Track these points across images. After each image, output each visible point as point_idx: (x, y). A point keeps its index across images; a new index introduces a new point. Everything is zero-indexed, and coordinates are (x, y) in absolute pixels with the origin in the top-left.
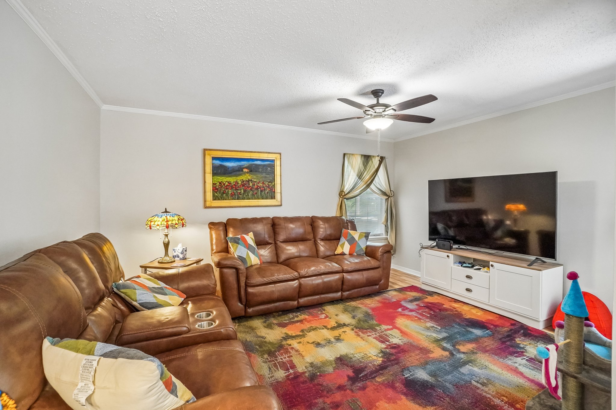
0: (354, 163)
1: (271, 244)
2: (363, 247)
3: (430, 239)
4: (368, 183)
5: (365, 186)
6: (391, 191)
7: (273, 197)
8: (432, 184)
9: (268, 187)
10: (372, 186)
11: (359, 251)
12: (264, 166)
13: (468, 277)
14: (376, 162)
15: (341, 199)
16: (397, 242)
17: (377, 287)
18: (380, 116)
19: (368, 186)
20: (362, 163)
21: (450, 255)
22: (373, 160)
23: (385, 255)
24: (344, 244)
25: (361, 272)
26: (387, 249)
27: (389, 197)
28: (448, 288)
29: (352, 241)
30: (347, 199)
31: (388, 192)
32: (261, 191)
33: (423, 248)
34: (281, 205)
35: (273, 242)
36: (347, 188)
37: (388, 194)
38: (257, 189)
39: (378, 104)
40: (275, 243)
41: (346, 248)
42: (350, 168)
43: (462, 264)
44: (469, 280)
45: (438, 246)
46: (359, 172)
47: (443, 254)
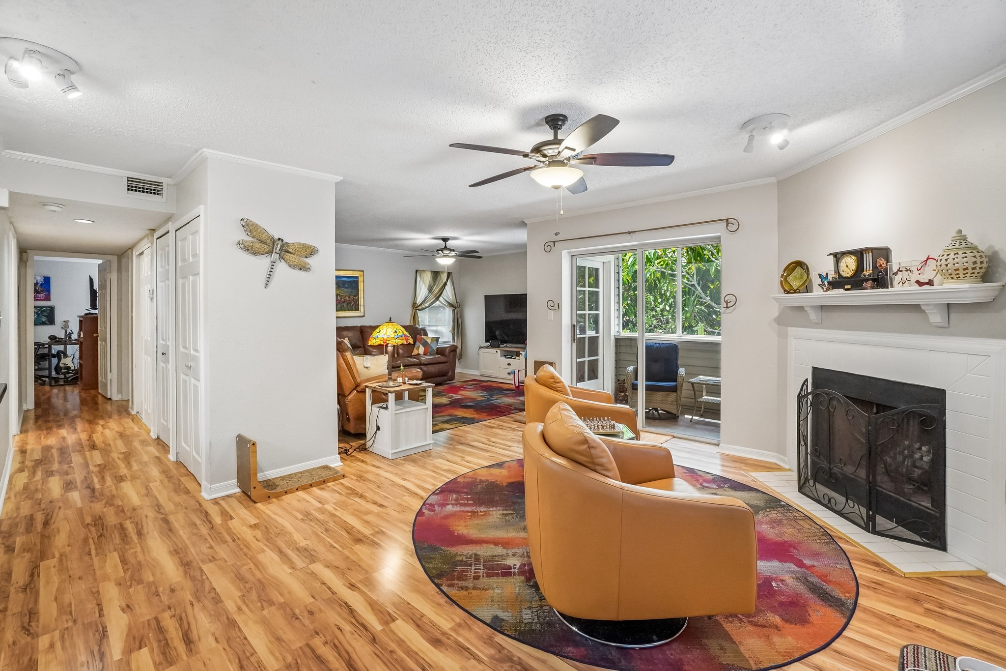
0: (425, 279)
1: (361, 347)
2: (435, 348)
3: (487, 341)
4: (437, 296)
5: (434, 299)
6: (457, 302)
7: (357, 309)
8: (488, 299)
9: (353, 300)
10: (441, 299)
11: (432, 351)
12: (350, 281)
13: (509, 364)
14: (444, 277)
15: (414, 310)
16: (463, 348)
17: (446, 378)
18: (447, 256)
19: (437, 299)
20: (431, 279)
21: (497, 350)
22: (442, 275)
23: (452, 353)
24: (419, 347)
25: (433, 365)
26: (453, 349)
27: (456, 308)
28: (497, 375)
29: (425, 344)
30: (419, 310)
31: (455, 304)
32: (348, 304)
33: (480, 348)
34: (364, 316)
35: (363, 346)
36: (419, 301)
37: (455, 306)
38: (344, 302)
39: (446, 248)
40: (364, 347)
41: (421, 350)
42: (421, 283)
43: (505, 356)
44: (509, 367)
45: (492, 346)
46: (429, 286)
47: (494, 350)
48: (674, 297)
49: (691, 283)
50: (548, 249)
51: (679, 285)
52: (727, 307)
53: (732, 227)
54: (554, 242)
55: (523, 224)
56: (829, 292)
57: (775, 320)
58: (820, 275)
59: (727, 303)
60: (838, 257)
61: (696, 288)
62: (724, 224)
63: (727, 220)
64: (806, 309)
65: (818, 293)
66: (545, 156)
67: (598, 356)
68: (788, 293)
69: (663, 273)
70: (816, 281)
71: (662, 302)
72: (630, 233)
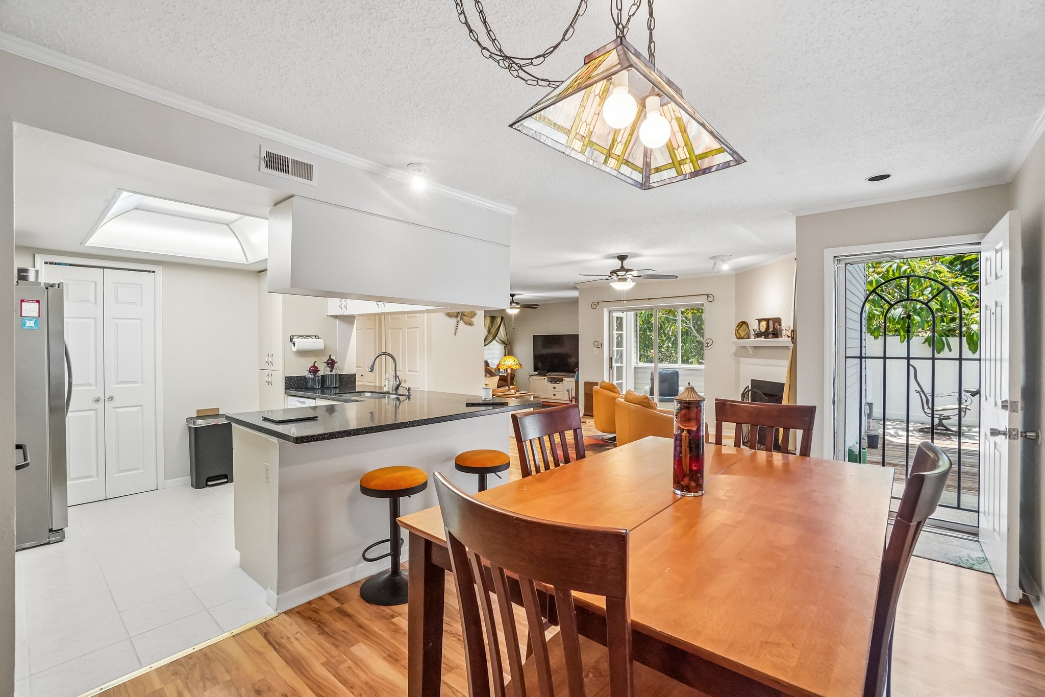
3: (535, 371)
4: (494, 335)
5: (492, 337)
6: (507, 339)
8: (536, 337)
10: (497, 338)
13: (554, 388)
14: (499, 320)
18: (513, 307)
20: (490, 322)
21: (544, 377)
22: (497, 319)
27: (507, 345)
28: (545, 395)
31: (506, 341)
33: (531, 376)
37: (506, 343)
39: (513, 301)
43: (551, 382)
44: (554, 390)
45: (539, 374)
46: (489, 328)
47: (542, 378)
48: (675, 336)
49: (688, 326)
50: (594, 307)
51: (679, 327)
52: (708, 346)
53: (710, 299)
54: (598, 302)
55: (575, 288)
56: (756, 339)
57: (734, 353)
58: (754, 330)
59: (707, 344)
60: (760, 321)
61: (692, 330)
62: (706, 296)
63: (708, 295)
64: (748, 347)
65: (752, 339)
66: (618, 276)
67: (622, 380)
68: (739, 339)
69: (667, 319)
70: (752, 333)
71: (666, 340)
72: (649, 299)
